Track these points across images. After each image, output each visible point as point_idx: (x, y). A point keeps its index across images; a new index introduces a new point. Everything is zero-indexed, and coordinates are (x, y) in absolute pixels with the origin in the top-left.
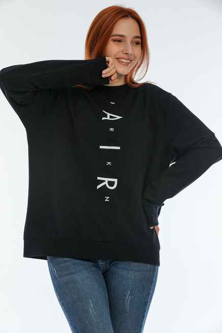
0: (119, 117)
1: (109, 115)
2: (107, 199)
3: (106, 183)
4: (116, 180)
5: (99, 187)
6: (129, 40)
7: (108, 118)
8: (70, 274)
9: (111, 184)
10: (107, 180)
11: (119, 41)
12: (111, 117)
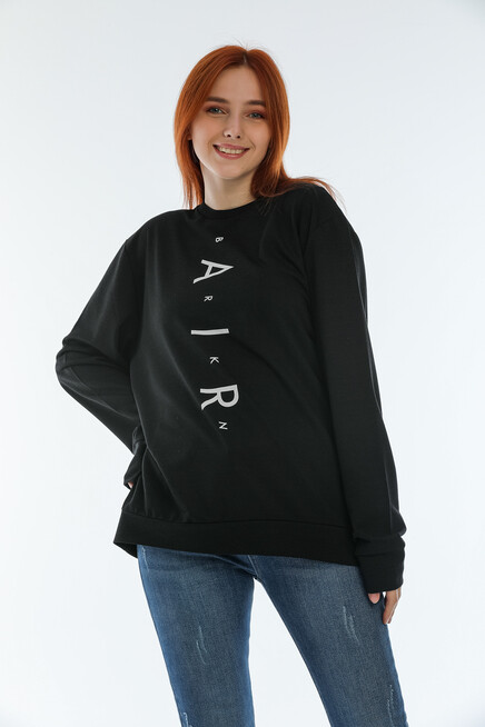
0: (226, 268)
1: (211, 265)
2: (223, 426)
3: (218, 398)
4: (234, 388)
6: (237, 110)
7: (208, 275)
10: (219, 391)
12: (214, 270)
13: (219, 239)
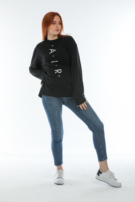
0: (55, 50)
1: (52, 50)
2: (59, 76)
3: (58, 71)
4: (61, 70)
5: (56, 73)
6: (57, 23)
7: (52, 52)
8: (50, 101)
9: (60, 71)
10: (58, 70)
11: (54, 24)
12: (52, 51)
13: (53, 46)
